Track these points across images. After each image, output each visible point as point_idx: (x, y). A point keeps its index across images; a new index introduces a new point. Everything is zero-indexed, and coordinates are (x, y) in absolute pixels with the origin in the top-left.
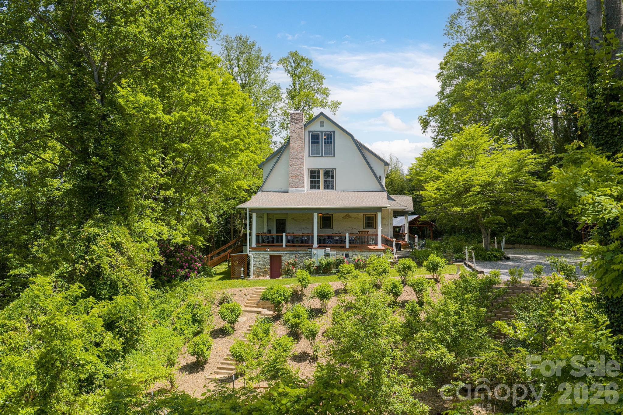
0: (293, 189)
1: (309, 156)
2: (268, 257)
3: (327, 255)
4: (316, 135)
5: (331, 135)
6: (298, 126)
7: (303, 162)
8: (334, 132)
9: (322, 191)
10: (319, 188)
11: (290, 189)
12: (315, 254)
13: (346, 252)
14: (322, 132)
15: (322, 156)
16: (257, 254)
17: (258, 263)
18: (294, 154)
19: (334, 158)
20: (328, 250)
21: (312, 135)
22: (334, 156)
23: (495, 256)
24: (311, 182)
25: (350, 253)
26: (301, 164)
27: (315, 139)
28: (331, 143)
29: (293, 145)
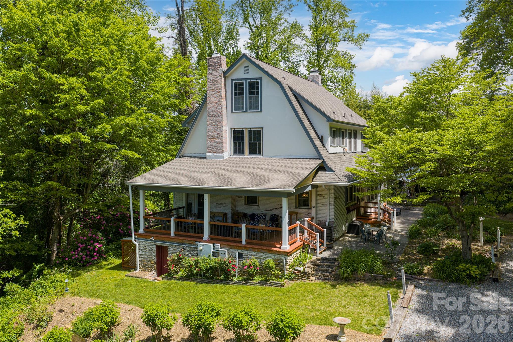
0: (211, 154)
1: (232, 112)
2: (154, 247)
3: (216, 254)
5: (257, 83)
6: (216, 74)
7: (222, 120)
8: (261, 79)
9: (246, 156)
10: (242, 152)
11: (208, 154)
12: (201, 250)
13: (241, 251)
14: (246, 79)
15: (246, 111)
17: (143, 253)
18: (211, 110)
19: (260, 114)
20: (218, 245)
21: (236, 84)
22: (261, 111)
24: (235, 145)
25: (245, 252)
26: (220, 123)
28: (257, 94)
29: (211, 99)
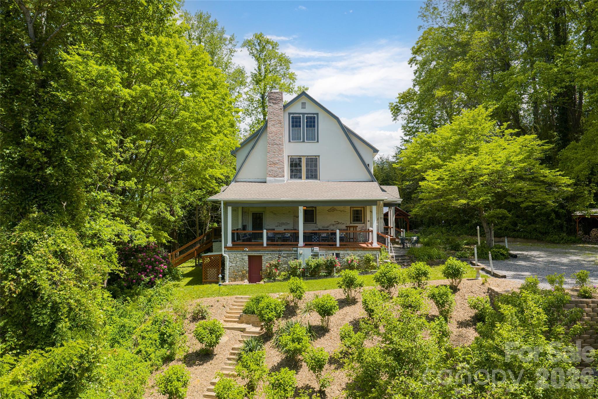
0: (272, 178)
1: (289, 141)
2: (246, 258)
3: (315, 255)
4: (296, 118)
5: (314, 118)
6: (277, 107)
7: (282, 148)
8: (317, 114)
9: (304, 181)
10: (300, 178)
11: (268, 179)
12: (301, 254)
13: (337, 252)
14: (303, 114)
15: (304, 141)
16: (233, 255)
17: (234, 265)
18: (272, 138)
19: (317, 143)
20: (316, 249)
21: (293, 118)
22: (318, 141)
23: (502, 254)
24: (292, 171)
25: (341, 252)
26: (281, 150)
27: (296, 122)
28: (314, 126)
29: (271, 128)
